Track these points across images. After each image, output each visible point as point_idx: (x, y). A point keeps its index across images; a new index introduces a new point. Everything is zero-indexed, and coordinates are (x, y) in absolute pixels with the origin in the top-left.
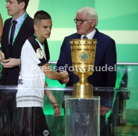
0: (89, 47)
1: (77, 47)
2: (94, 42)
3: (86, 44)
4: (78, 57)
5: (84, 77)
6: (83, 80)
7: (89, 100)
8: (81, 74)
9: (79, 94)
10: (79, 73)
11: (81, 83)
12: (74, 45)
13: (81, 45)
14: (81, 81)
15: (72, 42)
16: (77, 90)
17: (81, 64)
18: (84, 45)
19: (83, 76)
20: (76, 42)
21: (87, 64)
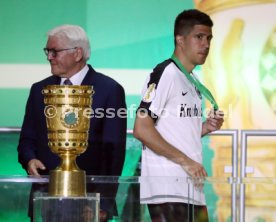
0: (79, 101)
1: (57, 100)
2: (89, 92)
3: (74, 96)
4: (58, 120)
5: (70, 157)
6: (67, 162)
7: (77, 200)
8: (65, 150)
9: (60, 189)
10: (60, 150)
11: (64, 169)
12: (50, 96)
13: (64, 96)
14: (65, 165)
15: (46, 91)
16: (57, 182)
17: (64, 131)
18: (70, 96)
19: (67, 154)
20: (55, 91)
21: (75, 132)
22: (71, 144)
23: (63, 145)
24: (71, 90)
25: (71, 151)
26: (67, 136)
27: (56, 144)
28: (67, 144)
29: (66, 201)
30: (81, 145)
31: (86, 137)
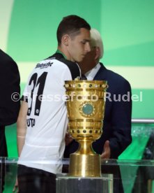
2: (104, 86)
3: (91, 90)
4: (77, 110)
5: (87, 142)
6: (85, 147)
7: (95, 180)
8: (83, 137)
9: (79, 170)
10: (78, 136)
11: (82, 153)
12: (70, 89)
13: (82, 90)
14: (83, 149)
15: (67, 85)
16: (76, 164)
17: (82, 120)
18: (87, 90)
19: (85, 140)
20: (74, 86)
21: (91, 121)
22: (88, 131)
23: (82, 133)
24: (88, 84)
25: (88, 137)
26: (85, 124)
27: (75, 131)
28: (85, 132)
29: (84, 180)
30: (97, 132)
31: (101, 125)
